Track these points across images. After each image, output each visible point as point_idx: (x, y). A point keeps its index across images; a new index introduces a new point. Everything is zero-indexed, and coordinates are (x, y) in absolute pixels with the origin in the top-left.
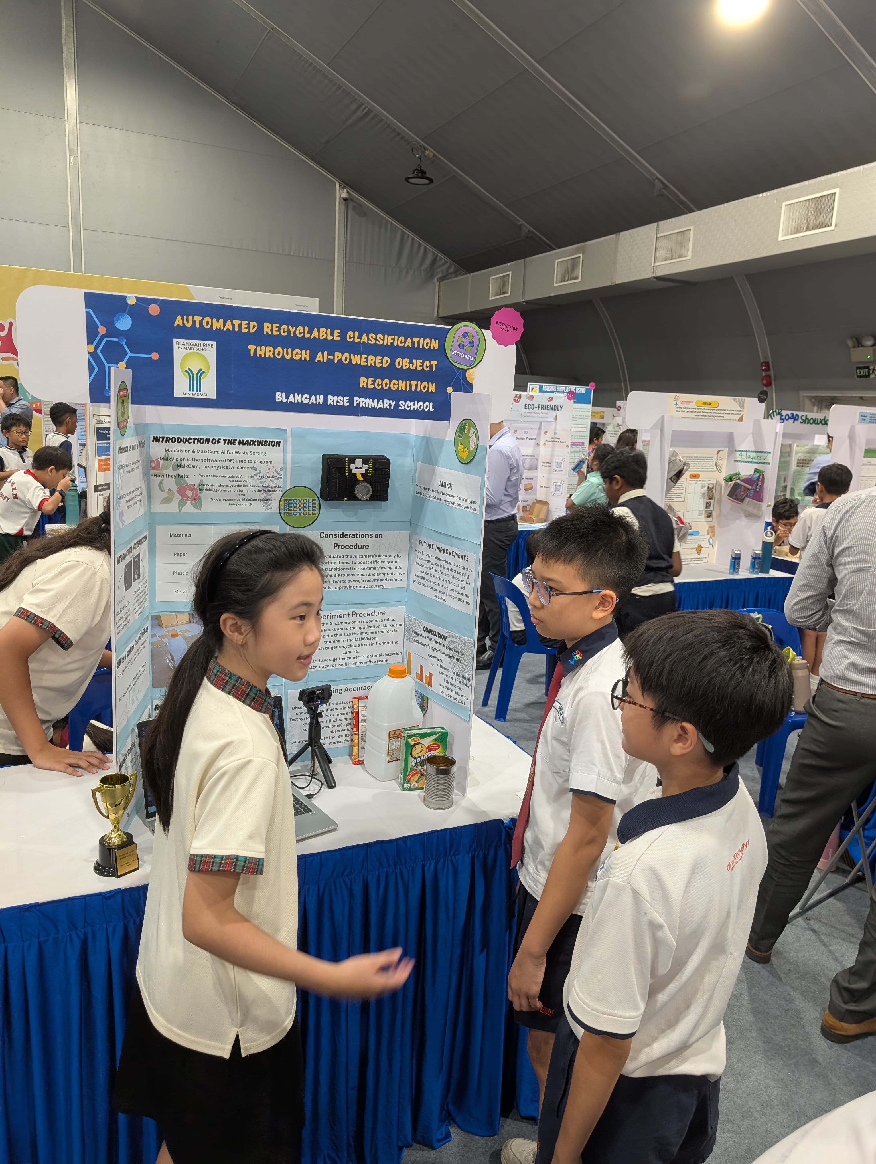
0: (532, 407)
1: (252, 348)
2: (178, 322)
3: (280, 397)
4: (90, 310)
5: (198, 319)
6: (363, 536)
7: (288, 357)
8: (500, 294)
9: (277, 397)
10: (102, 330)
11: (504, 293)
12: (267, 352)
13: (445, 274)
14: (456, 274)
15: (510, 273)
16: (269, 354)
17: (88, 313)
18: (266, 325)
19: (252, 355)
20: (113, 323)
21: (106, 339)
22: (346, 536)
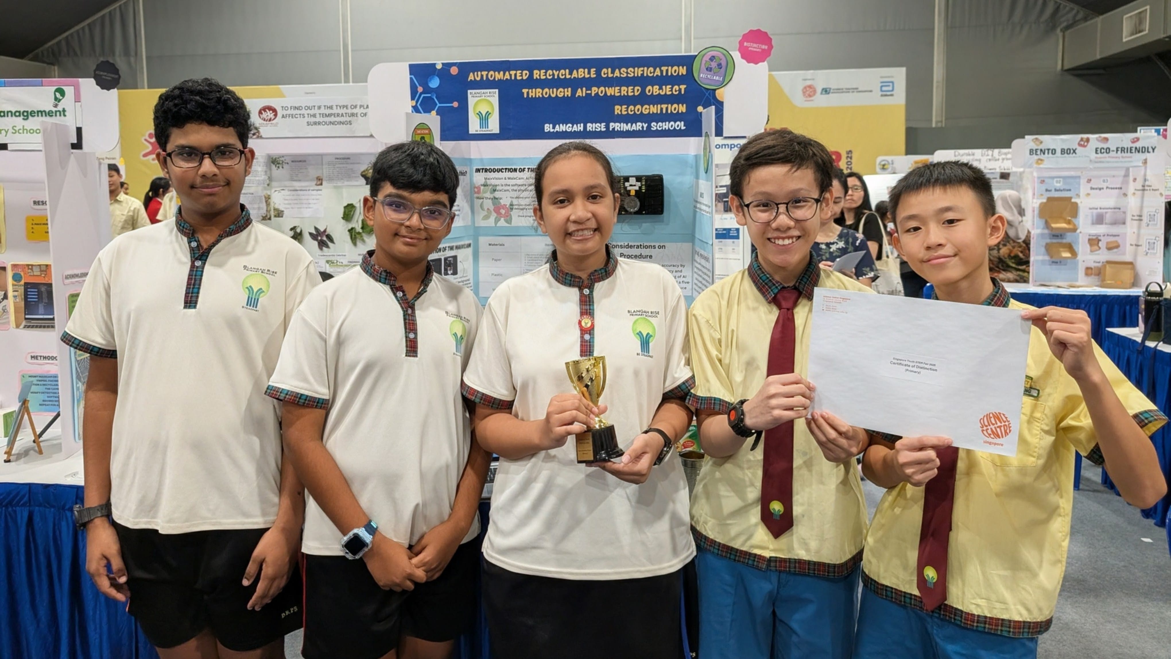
0: (1108, 150)
1: (525, 91)
2: (471, 77)
3: (548, 128)
4: (413, 76)
5: (484, 73)
6: (647, 247)
7: (553, 96)
8: (1136, 33)
9: (546, 128)
10: (420, 89)
11: (1140, 32)
12: (537, 93)
13: (1071, 22)
14: (1085, 19)
15: (1148, 7)
16: (539, 95)
17: (411, 79)
18: (535, 72)
19: (525, 96)
20: (427, 84)
21: (423, 95)
22: (631, 247)
